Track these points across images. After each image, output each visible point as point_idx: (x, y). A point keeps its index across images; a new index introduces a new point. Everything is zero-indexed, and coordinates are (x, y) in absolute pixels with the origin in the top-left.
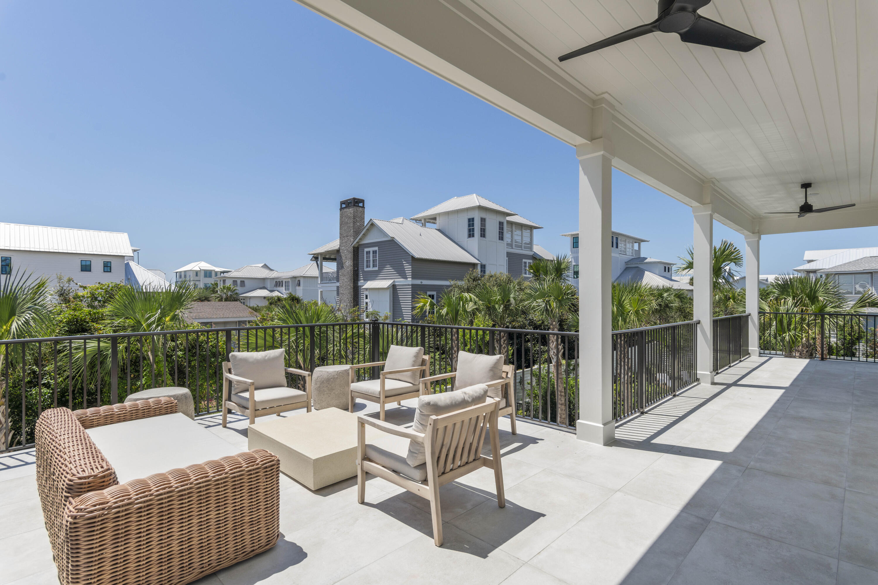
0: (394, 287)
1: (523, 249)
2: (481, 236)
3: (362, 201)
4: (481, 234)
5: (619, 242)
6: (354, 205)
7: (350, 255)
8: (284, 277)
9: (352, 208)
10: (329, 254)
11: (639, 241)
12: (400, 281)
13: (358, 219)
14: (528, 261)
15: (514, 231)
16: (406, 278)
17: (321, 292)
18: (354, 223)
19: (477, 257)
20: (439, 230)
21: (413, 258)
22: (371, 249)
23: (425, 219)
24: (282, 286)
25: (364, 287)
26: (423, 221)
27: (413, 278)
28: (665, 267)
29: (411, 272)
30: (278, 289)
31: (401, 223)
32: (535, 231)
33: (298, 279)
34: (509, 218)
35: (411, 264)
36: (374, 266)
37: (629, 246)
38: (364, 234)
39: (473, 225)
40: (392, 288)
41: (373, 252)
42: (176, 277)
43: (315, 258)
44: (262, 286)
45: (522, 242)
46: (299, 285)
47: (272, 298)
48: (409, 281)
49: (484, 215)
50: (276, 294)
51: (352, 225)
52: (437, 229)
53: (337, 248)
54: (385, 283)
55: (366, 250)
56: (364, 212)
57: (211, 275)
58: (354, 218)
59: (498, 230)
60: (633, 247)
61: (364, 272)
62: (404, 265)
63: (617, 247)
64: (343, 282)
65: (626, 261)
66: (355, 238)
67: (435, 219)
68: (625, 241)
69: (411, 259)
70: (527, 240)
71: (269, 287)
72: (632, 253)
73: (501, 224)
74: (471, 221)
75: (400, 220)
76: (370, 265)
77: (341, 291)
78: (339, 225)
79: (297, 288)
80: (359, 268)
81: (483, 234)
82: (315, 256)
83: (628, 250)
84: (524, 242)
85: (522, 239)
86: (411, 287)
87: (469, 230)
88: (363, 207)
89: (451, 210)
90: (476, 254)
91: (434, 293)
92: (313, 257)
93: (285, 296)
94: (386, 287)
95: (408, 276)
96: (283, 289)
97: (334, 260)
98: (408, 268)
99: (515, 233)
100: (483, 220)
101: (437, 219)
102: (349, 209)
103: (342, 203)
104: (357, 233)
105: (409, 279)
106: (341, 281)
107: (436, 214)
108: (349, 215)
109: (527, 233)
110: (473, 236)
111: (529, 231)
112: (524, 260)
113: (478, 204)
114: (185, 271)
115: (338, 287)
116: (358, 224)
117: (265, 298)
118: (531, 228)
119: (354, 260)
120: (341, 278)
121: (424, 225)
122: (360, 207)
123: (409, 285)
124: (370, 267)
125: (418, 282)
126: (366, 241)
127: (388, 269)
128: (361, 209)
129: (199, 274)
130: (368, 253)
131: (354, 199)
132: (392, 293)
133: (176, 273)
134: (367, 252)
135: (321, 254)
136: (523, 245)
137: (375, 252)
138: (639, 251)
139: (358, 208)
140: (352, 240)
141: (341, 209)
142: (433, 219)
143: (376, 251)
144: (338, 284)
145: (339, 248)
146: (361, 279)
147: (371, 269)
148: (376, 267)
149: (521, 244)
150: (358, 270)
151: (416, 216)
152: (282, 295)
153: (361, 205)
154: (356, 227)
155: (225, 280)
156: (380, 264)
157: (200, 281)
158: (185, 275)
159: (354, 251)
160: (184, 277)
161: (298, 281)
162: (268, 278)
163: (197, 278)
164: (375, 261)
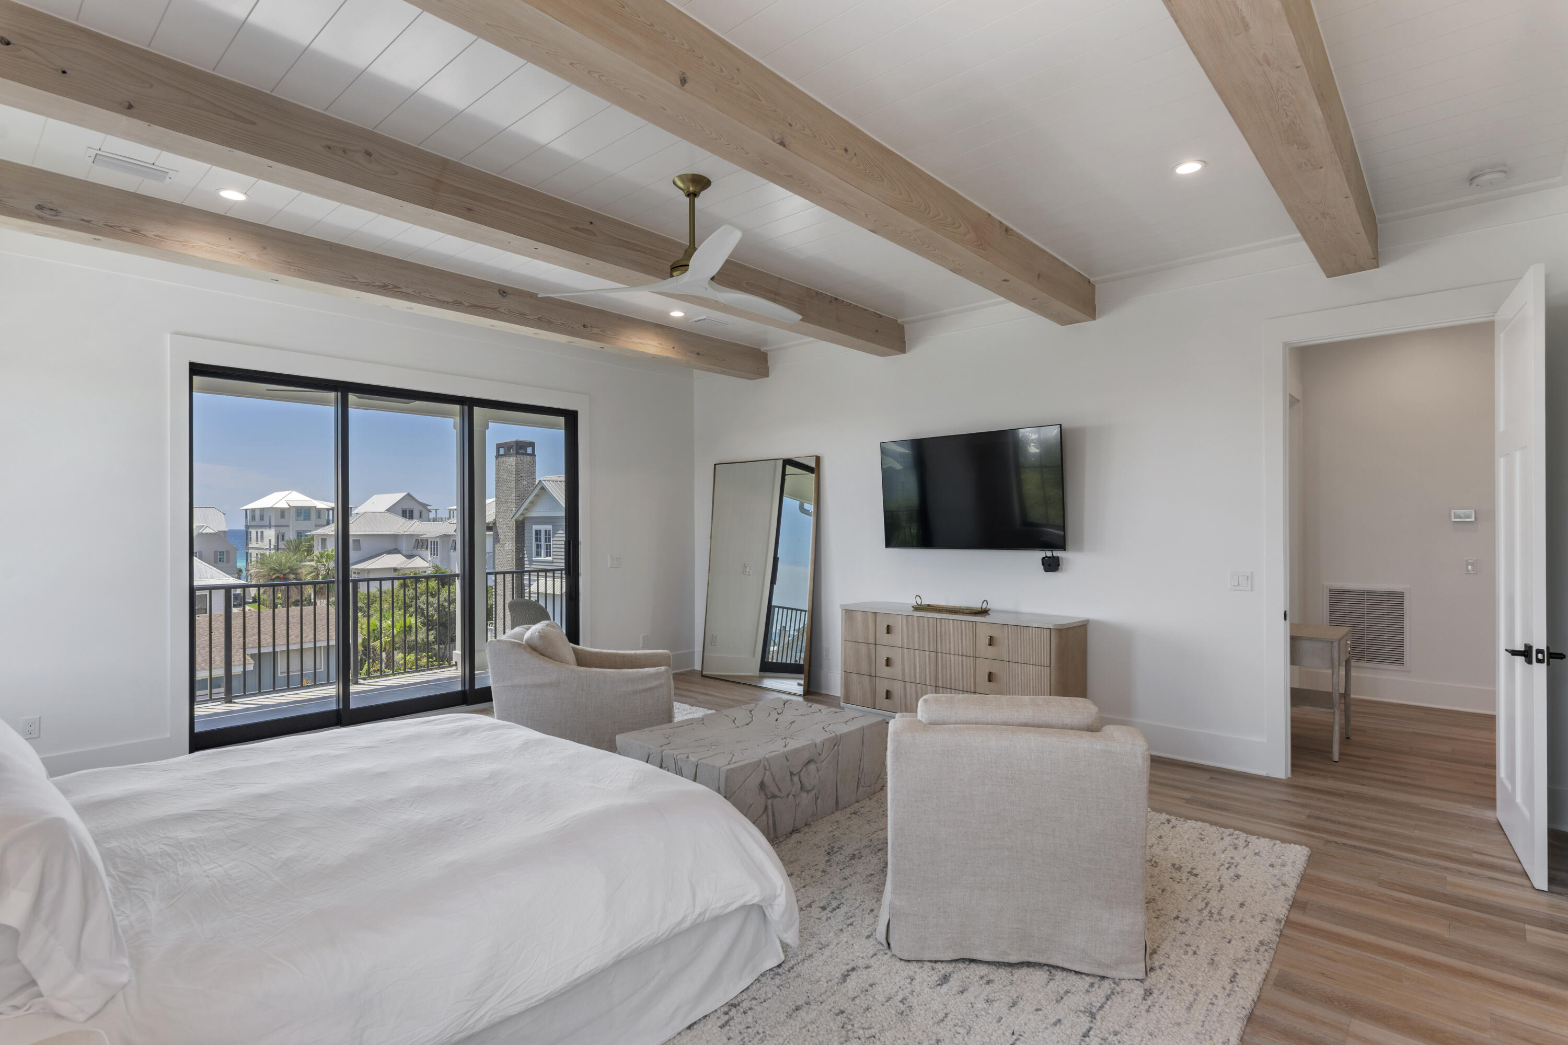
3: (532, 445)
6: (517, 453)
7: (512, 534)
9: (514, 457)
13: (524, 475)
18: (517, 481)
22: (543, 528)
24: (426, 548)
30: (421, 552)
33: (452, 538)
38: (531, 502)
41: (545, 531)
42: (246, 517)
44: (391, 547)
46: (454, 549)
50: (416, 562)
51: (513, 484)
55: (536, 527)
56: (534, 462)
57: (309, 516)
58: (517, 474)
61: (531, 562)
66: (518, 506)
71: (405, 550)
76: (541, 552)
78: (495, 482)
79: (452, 553)
80: (525, 555)
88: (533, 454)
93: (430, 570)
96: (428, 555)
102: (511, 457)
103: (499, 447)
104: (521, 498)
108: (509, 468)
114: (262, 509)
116: (525, 482)
117: (396, 570)
119: (517, 542)
122: (529, 455)
124: (541, 556)
126: (534, 514)
128: (529, 458)
129: (286, 514)
130: (538, 533)
131: (517, 442)
133: (246, 510)
134: (536, 532)
139: (524, 456)
140: (514, 509)
141: (498, 457)
143: (549, 531)
145: (495, 520)
147: (542, 559)
148: (550, 556)
150: (523, 558)
152: (428, 564)
153: (529, 451)
154: (521, 486)
155: (326, 539)
156: (555, 553)
157: (288, 526)
158: (261, 516)
159: (517, 527)
160: (259, 518)
161: (453, 540)
162: (403, 535)
163: (283, 522)
164: (548, 547)
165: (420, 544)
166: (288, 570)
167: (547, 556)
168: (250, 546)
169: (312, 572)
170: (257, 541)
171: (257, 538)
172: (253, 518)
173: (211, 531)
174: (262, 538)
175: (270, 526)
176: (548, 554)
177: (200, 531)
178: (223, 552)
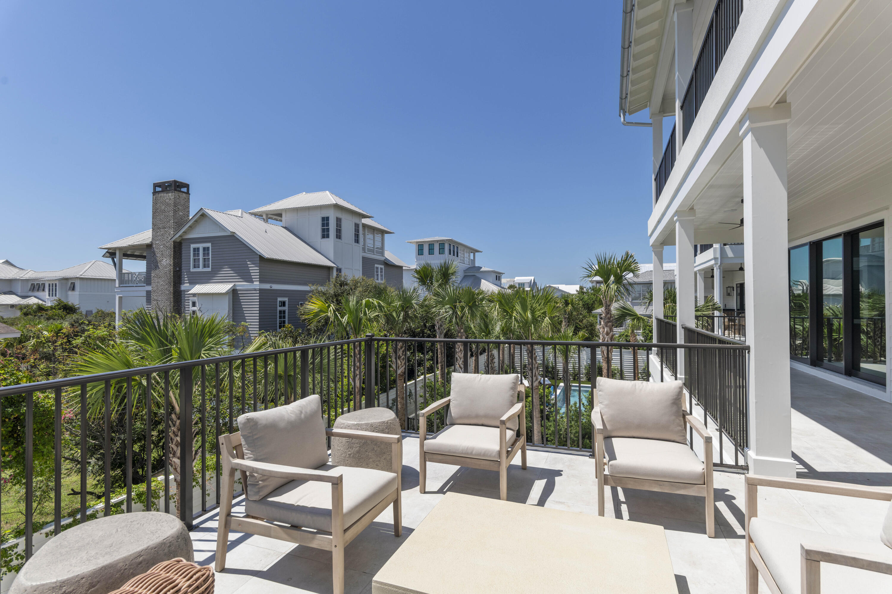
0: (234, 292)
1: (375, 254)
2: (337, 238)
3: (187, 186)
4: (337, 235)
5: (459, 251)
6: (175, 190)
7: (169, 252)
8: (47, 279)
9: (172, 193)
10: (130, 249)
11: (474, 251)
12: (242, 285)
13: (180, 208)
14: (380, 266)
15: (366, 234)
16: (252, 282)
17: (120, 298)
18: (175, 212)
19: (333, 260)
20: (285, 228)
21: (262, 258)
22: (201, 246)
23: (267, 215)
24: (43, 290)
25: (190, 292)
26: (264, 217)
27: (261, 281)
28: (497, 276)
29: (258, 274)
30: (36, 294)
31: (240, 215)
32: (386, 236)
33: (70, 282)
34: (365, 221)
35: (258, 265)
36: (204, 266)
37: (466, 255)
38: (190, 227)
39: (328, 225)
40: (232, 293)
41: (204, 249)
43: (111, 253)
44: (8, 290)
45: (374, 246)
46: (73, 289)
47: (27, 306)
48: (257, 284)
49: (340, 215)
50: (33, 301)
51: (171, 213)
52: (283, 227)
53: (148, 241)
54: (224, 288)
55: (193, 246)
56: (189, 199)
58: (175, 206)
59: (354, 232)
60: (469, 256)
61: (189, 273)
62: (249, 266)
63: (457, 256)
64: (157, 286)
65: (465, 269)
66: (177, 230)
67: (280, 215)
68: (464, 251)
69: (258, 259)
70: (378, 244)
71: (20, 291)
72: (469, 262)
73: (357, 226)
74: (325, 221)
75: (239, 213)
76: (199, 265)
77: (154, 296)
78: (151, 213)
79: (70, 293)
80: (183, 268)
81: (339, 236)
82: (110, 251)
83: (466, 259)
84: (376, 247)
85: (374, 243)
86: (258, 292)
87: (323, 230)
88: (188, 193)
89: (302, 206)
90: (332, 256)
91: (286, 299)
92: (107, 252)
93: (49, 304)
94: (224, 292)
95: (254, 280)
96: (45, 295)
97: (141, 257)
98: (254, 270)
99: (367, 237)
100: (339, 221)
101: (284, 215)
102: (167, 193)
103: (156, 185)
104: (179, 224)
105: (255, 283)
106: (154, 285)
107: (282, 210)
108: (166, 201)
109: (378, 237)
110: (328, 236)
111: (380, 235)
112: (376, 265)
113: (335, 203)
115: (149, 293)
116: (181, 213)
117: (12, 306)
118: (383, 232)
119: (174, 258)
120: (154, 280)
121: (266, 221)
122: (184, 192)
123: (255, 290)
124: (199, 267)
125: (267, 286)
126: (194, 235)
127: (227, 271)
128: (184, 195)
130: (196, 250)
131: (175, 182)
132: (231, 300)
134: (194, 249)
135: (120, 249)
136: (375, 249)
137: (206, 249)
138: (474, 261)
139: (180, 194)
140: (172, 233)
141: (155, 193)
142: (277, 215)
143: (208, 248)
144: (149, 288)
145: (151, 242)
146: (186, 282)
147: (201, 269)
148: (209, 267)
149: (373, 249)
150: (180, 270)
151: (256, 210)
152: (44, 303)
153: (185, 190)
154: (178, 215)
156: (214, 264)
159: (175, 247)
161: (72, 283)
162: (19, 280)
164: (207, 260)
165: (37, 288)
167: (206, 267)
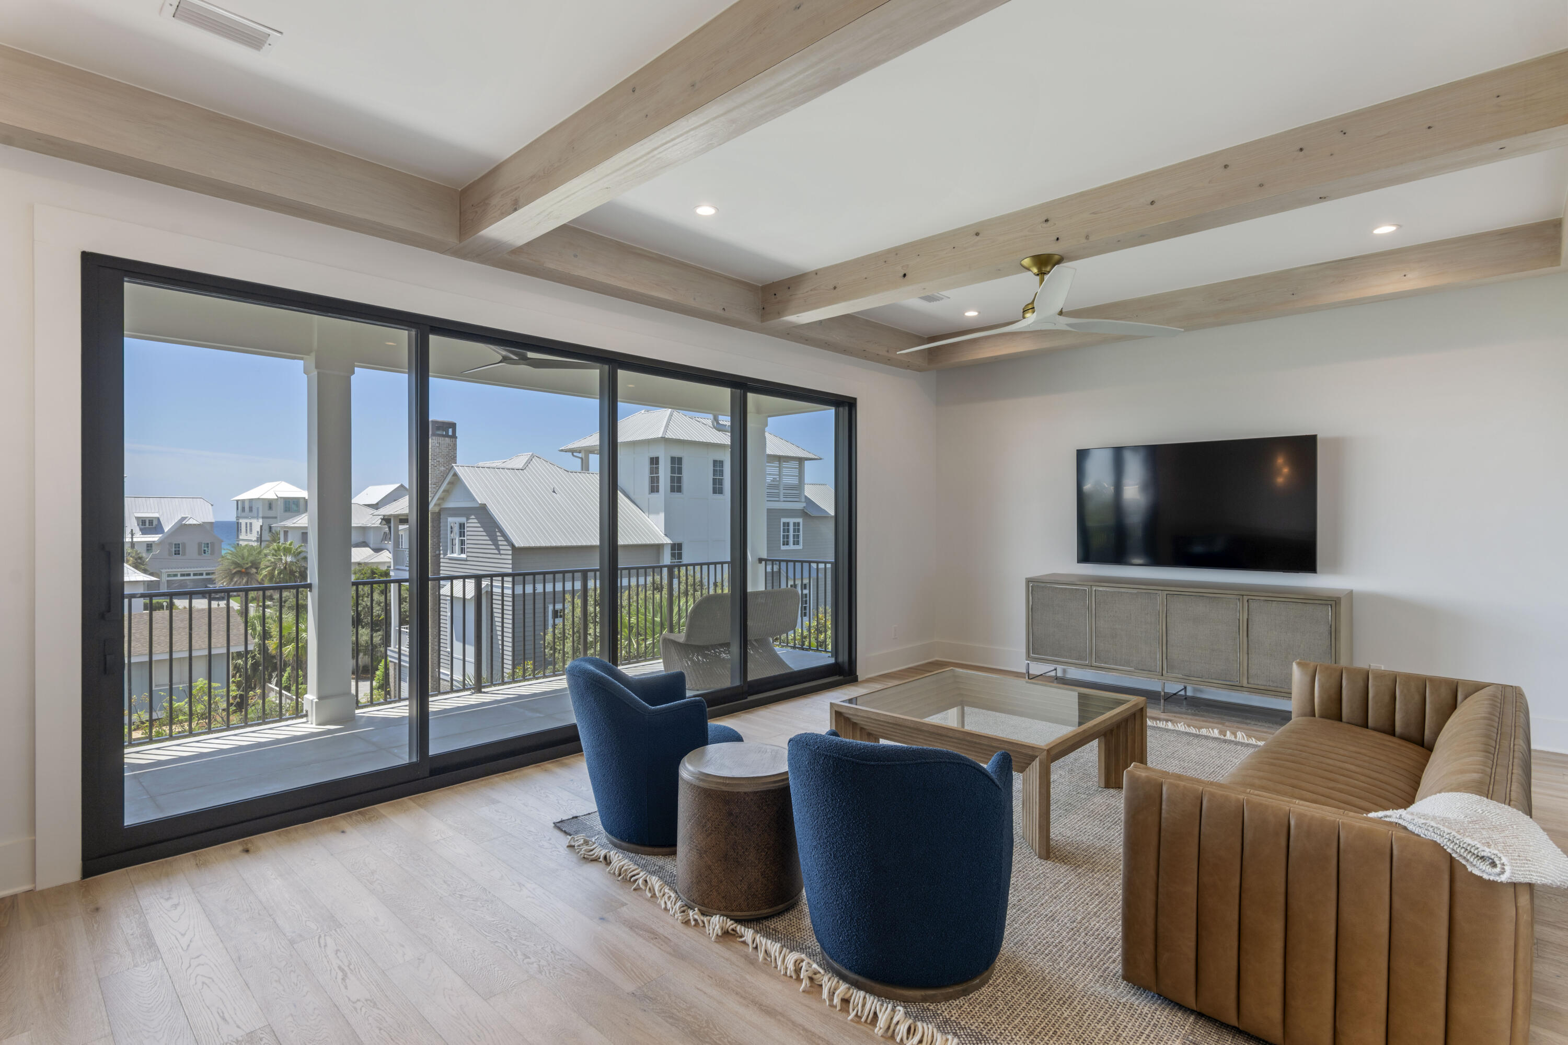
1: (780, 499)
2: (672, 490)
3: (453, 426)
4: (672, 486)
9: (432, 438)
13: (441, 460)
14: (792, 520)
21: (515, 547)
22: (457, 520)
23: (587, 452)
26: (583, 455)
30: (388, 545)
31: (521, 466)
35: (511, 557)
38: (446, 491)
39: (657, 470)
41: (460, 525)
42: (238, 508)
43: (387, 521)
44: (360, 541)
45: (780, 486)
49: (677, 453)
50: (384, 556)
51: (430, 470)
55: (451, 520)
56: (455, 445)
57: (297, 507)
58: (434, 458)
59: (712, 477)
61: (447, 560)
62: (502, 557)
66: (433, 496)
69: (511, 548)
70: (789, 481)
71: (372, 542)
73: (718, 464)
74: (654, 464)
76: (455, 548)
80: (441, 552)
81: (676, 486)
85: (780, 480)
86: (511, 599)
87: (651, 480)
88: (454, 436)
89: (623, 439)
98: (507, 565)
100: (675, 462)
104: (436, 486)
109: (790, 469)
110: (658, 491)
111: (796, 466)
112: (783, 520)
113: (662, 435)
114: (251, 500)
116: (442, 469)
118: (799, 461)
122: (449, 436)
123: (508, 596)
124: (455, 552)
126: (451, 504)
128: (449, 440)
129: (274, 506)
130: (453, 526)
133: (237, 501)
134: (451, 524)
135: (396, 516)
136: (782, 491)
139: (441, 438)
143: (464, 524)
147: (457, 556)
148: (464, 553)
149: (778, 491)
150: (439, 555)
153: (449, 432)
155: (288, 531)
156: (469, 550)
157: (276, 518)
158: (250, 507)
159: (433, 520)
160: (247, 508)
163: (271, 513)
164: (462, 542)
166: (250, 564)
167: (462, 553)
168: (241, 537)
169: (269, 567)
170: (246, 532)
171: (246, 530)
172: (243, 509)
173: (195, 522)
174: (251, 530)
175: (257, 518)
176: (462, 551)
177: (183, 523)
178: (179, 544)
